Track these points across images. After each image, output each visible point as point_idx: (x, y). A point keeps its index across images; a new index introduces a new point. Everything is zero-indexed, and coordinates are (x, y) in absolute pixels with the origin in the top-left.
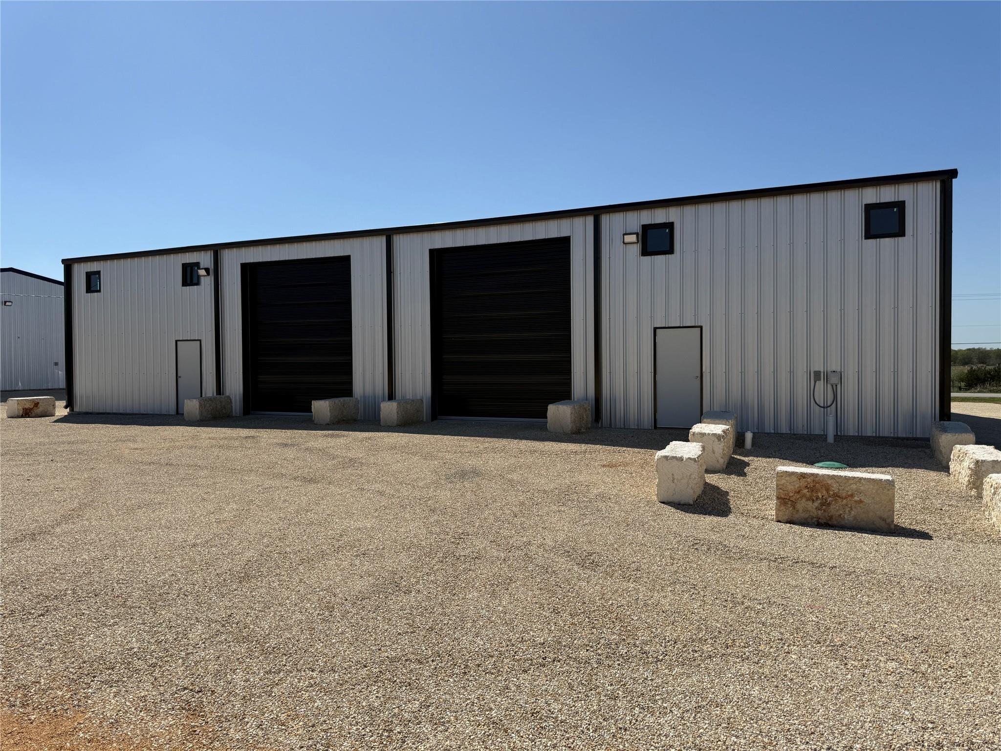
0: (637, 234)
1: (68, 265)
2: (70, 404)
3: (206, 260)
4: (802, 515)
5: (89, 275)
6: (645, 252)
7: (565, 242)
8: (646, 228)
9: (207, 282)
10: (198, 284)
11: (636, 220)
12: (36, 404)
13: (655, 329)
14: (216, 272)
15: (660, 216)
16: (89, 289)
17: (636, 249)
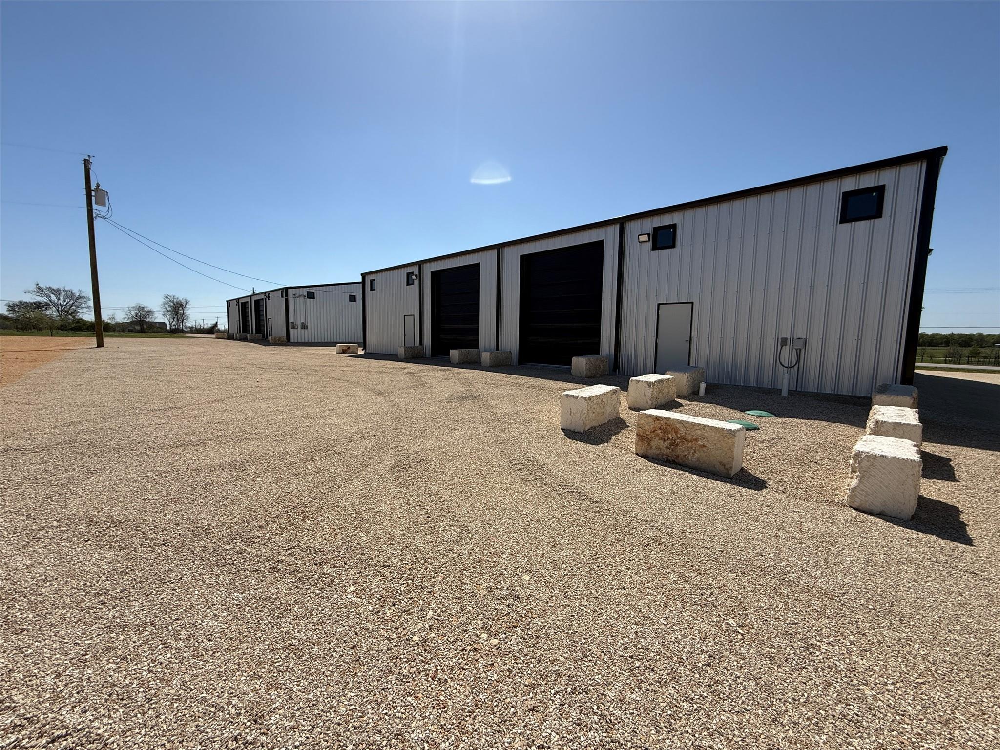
0: (649, 235)
1: (364, 276)
2: (365, 348)
3: (415, 270)
4: (653, 451)
5: (372, 281)
6: (655, 248)
7: (600, 245)
8: (656, 230)
9: (417, 282)
10: (413, 284)
11: (649, 225)
12: (349, 348)
13: (659, 305)
14: (420, 277)
15: (666, 220)
16: (372, 290)
17: (649, 245)
